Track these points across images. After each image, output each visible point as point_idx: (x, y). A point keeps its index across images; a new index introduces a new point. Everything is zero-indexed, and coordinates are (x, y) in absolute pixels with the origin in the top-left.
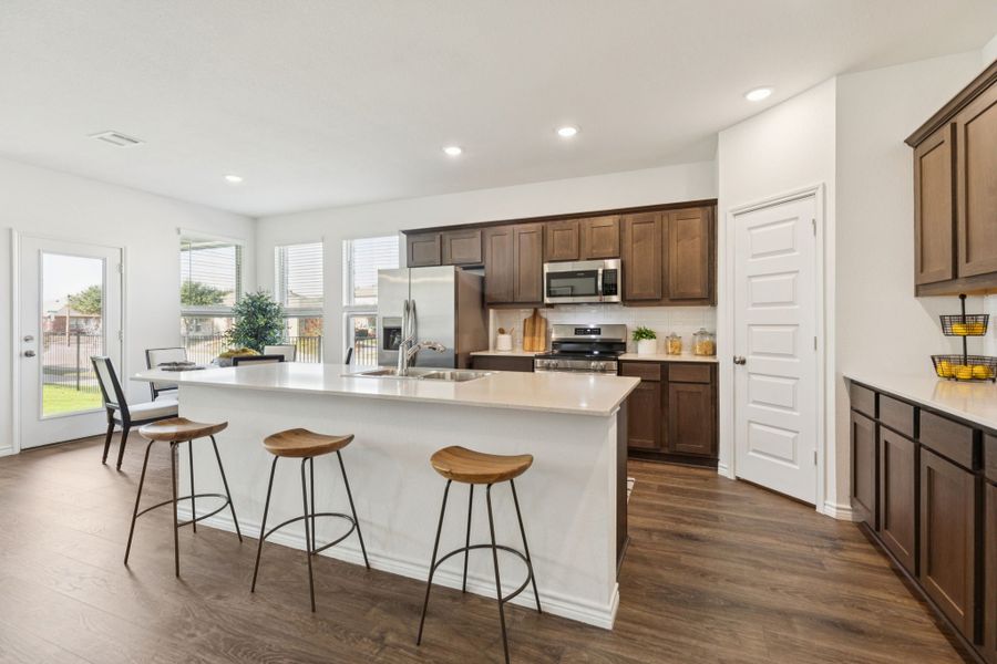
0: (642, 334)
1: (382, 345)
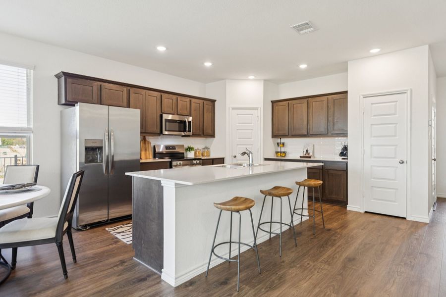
0: (190, 149)
1: (83, 160)
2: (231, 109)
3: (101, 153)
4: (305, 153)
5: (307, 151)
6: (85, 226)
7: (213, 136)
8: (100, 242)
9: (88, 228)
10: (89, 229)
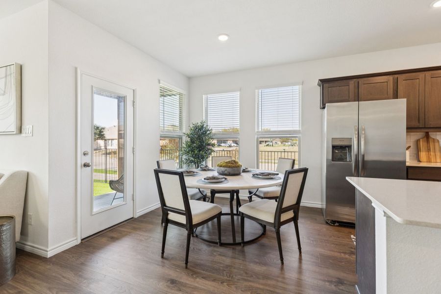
1: (330, 158)
3: (350, 152)
6: (334, 222)
8: (337, 244)
9: (337, 224)
10: (337, 226)
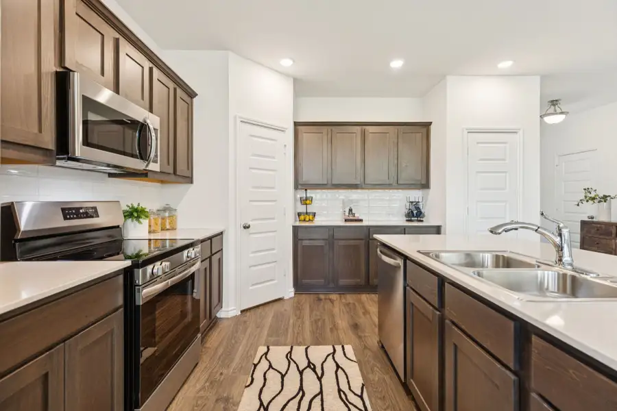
0: (136, 213)
2: (238, 120)
4: (347, 214)
5: (351, 210)
7: (189, 179)
